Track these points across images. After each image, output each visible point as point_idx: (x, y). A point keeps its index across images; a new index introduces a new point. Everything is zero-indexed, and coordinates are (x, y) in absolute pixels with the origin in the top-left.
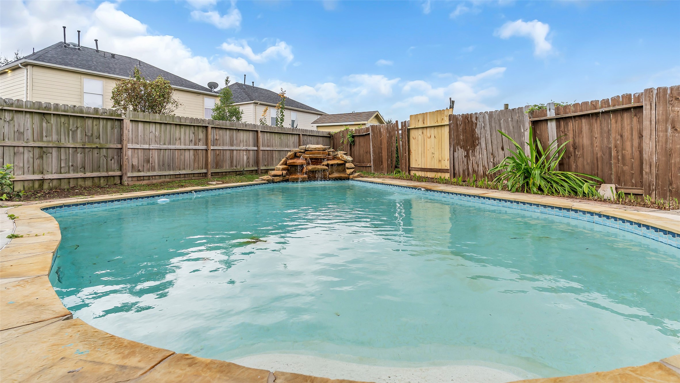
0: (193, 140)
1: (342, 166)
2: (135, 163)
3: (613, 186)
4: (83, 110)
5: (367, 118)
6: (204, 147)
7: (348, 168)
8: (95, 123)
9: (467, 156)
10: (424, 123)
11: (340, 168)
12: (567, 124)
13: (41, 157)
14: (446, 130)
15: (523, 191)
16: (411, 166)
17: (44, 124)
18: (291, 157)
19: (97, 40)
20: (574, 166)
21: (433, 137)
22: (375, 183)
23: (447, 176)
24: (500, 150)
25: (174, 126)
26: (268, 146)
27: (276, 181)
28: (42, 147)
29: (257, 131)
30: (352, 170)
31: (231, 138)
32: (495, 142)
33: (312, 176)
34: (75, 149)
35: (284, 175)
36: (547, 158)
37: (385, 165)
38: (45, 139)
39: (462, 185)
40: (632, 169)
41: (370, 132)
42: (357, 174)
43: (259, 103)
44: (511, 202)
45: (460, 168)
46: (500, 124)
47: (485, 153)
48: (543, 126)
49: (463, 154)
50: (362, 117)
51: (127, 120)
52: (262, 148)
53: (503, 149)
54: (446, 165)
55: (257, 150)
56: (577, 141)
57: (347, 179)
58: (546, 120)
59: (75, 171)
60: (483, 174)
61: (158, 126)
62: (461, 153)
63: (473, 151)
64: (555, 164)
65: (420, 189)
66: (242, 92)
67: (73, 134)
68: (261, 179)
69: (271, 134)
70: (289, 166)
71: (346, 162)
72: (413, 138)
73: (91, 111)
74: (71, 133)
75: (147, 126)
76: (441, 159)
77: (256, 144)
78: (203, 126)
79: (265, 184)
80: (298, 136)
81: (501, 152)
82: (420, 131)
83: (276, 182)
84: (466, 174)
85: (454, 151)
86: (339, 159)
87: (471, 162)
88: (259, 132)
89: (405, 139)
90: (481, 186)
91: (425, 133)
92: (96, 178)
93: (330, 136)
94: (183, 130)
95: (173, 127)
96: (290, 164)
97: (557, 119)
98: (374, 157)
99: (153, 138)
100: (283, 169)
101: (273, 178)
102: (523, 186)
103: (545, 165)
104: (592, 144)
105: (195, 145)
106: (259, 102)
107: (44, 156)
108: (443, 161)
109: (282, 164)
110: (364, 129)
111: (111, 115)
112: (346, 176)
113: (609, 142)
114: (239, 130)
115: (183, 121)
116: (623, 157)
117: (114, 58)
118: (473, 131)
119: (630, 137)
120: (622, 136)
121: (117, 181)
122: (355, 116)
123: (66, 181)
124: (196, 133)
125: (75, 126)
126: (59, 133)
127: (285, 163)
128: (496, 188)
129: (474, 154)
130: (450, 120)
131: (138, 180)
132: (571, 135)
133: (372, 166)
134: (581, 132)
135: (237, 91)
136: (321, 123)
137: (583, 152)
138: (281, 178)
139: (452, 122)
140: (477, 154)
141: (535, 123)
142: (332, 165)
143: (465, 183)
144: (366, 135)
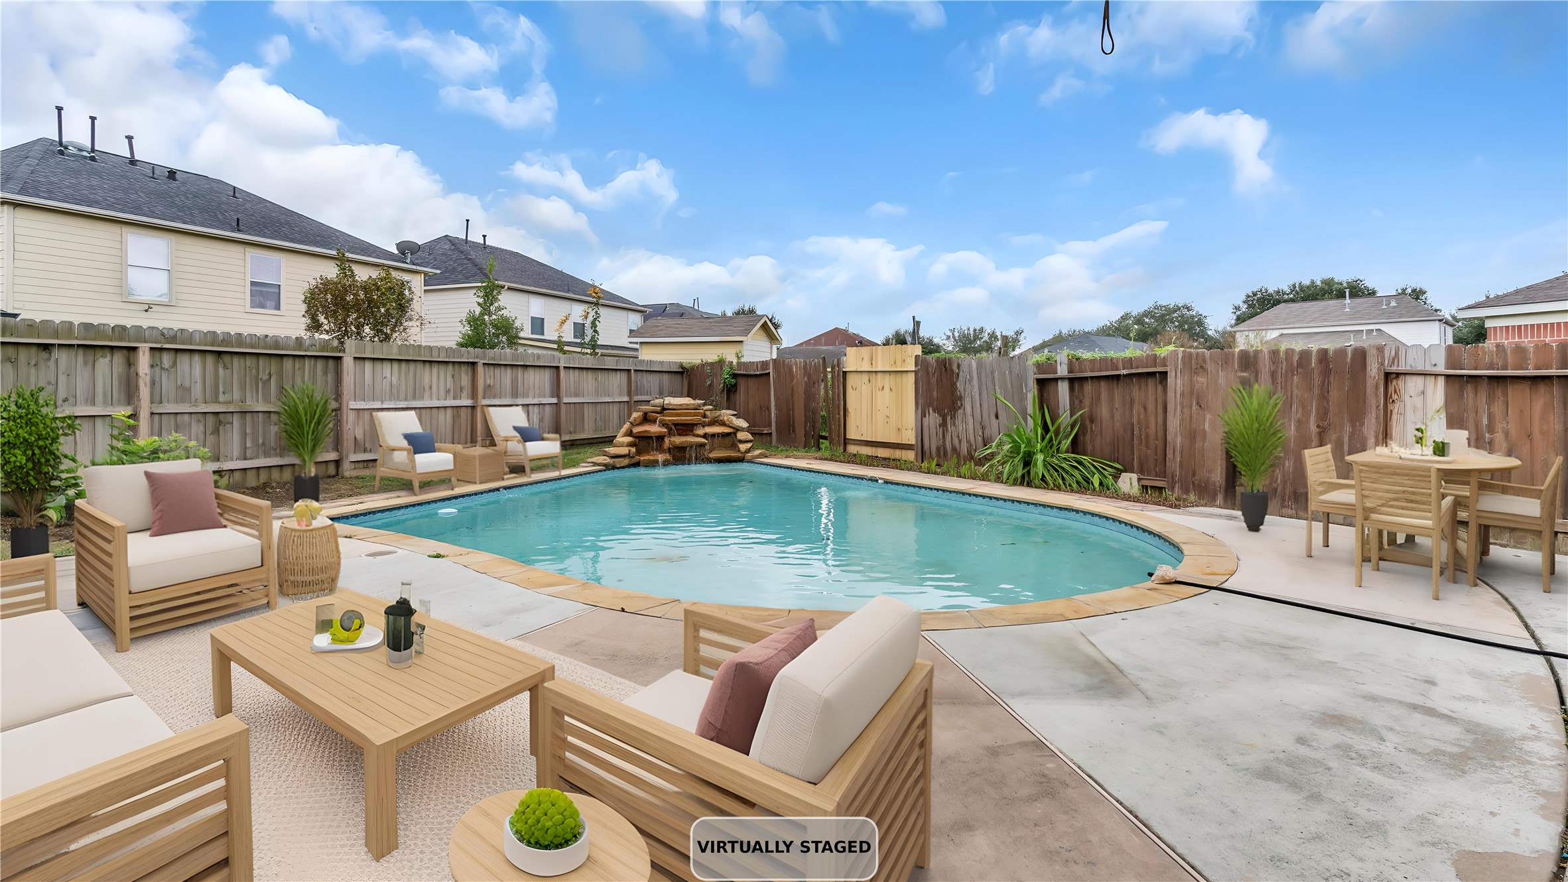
0: (452, 390)
1: (730, 438)
2: (360, 436)
3: (1134, 476)
4: (279, 343)
5: (746, 330)
6: (469, 402)
7: (741, 442)
8: (297, 366)
9: (944, 424)
10: (872, 364)
11: (727, 441)
12: (1082, 387)
13: (216, 431)
14: (912, 377)
15: (1022, 484)
16: (847, 437)
17: (221, 370)
18: (638, 422)
19: (132, 138)
20: (1089, 448)
21: (887, 388)
22: (795, 469)
23: (910, 456)
24: (993, 417)
25: (422, 364)
26: (576, 395)
27: (618, 466)
28: (217, 413)
29: (557, 368)
30: (749, 445)
31: (514, 382)
32: (985, 406)
33: (680, 456)
34: (267, 415)
35: (631, 455)
36: (1057, 433)
37: (800, 432)
38: (222, 398)
39: (936, 473)
40: (1156, 455)
41: (771, 370)
42: (757, 452)
43: (506, 287)
44: (1005, 500)
45: (932, 444)
46: (993, 378)
47: (971, 421)
48: (1051, 387)
49: (938, 421)
50: (735, 327)
51: (349, 358)
52: (566, 400)
53: (997, 417)
54: (910, 437)
55: (556, 404)
56: (1094, 412)
57: (740, 461)
58: (1056, 380)
59: (267, 455)
60: (967, 454)
61: (396, 365)
62: (933, 419)
63: (953, 417)
64: (1066, 444)
65: (877, 481)
66: (463, 259)
67: (263, 387)
68: (592, 462)
69: (581, 371)
70: (635, 437)
71: (737, 429)
72: (852, 387)
73: (292, 343)
74: (260, 385)
75: (378, 365)
76: (900, 427)
77: (556, 391)
78: (468, 363)
79: (600, 471)
80: (626, 373)
81: (994, 422)
82: (865, 377)
83: (618, 468)
84: (942, 454)
85: (923, 415)
86: (723, 424)
87: (950, 435)
88: (562, 369)
89: (838, 388)
90: (965, 474)
91: (874, 382)
92: (275, 468)
93: (682, 370)
94: (435, 370)
95: (420, 365)
96: (638, 435)
97: (1068, 378)
98: (776, 417)
99: (388, 388)
100: (630, 445)
101: (613, 460)
102: (1023, 476)
103: (1053, 444)
104: (1112, 417)
105: (455, 398)
106: (507, 284)
107: (221, 428)
108: (904, 430)
109: (626, 435)
110: (757, 364)
111: (322, 349)
112: (739, 455)
113: (1131, 415)
114: (526, 366)
115: (435, 353)
116: (1147, 436)
117: (175, 179)
118: (953, 386)
119: (1154, 411)
120: (1145, 408)
121: (332, 470)
122: (720, 323)
123: (254, 472)
124: (457, 376)
125: (267, 372)
126: (243, 388)
127: (629, 431)
128: (984, 478)
129: (954, 422)
130: (916, 365)
131: (364, 468)
132: (1087, 402)
133: (774, 434)
134: (1099, 399)
135: (450, 255)
136: (649, 335)
137: (1101, 428)
138: (626, 461)
139: (919, 367)
140: (958, 421)
141: (1041, 383)
142: (713, 435)
143: (940, 469)
144: (761, 375)
